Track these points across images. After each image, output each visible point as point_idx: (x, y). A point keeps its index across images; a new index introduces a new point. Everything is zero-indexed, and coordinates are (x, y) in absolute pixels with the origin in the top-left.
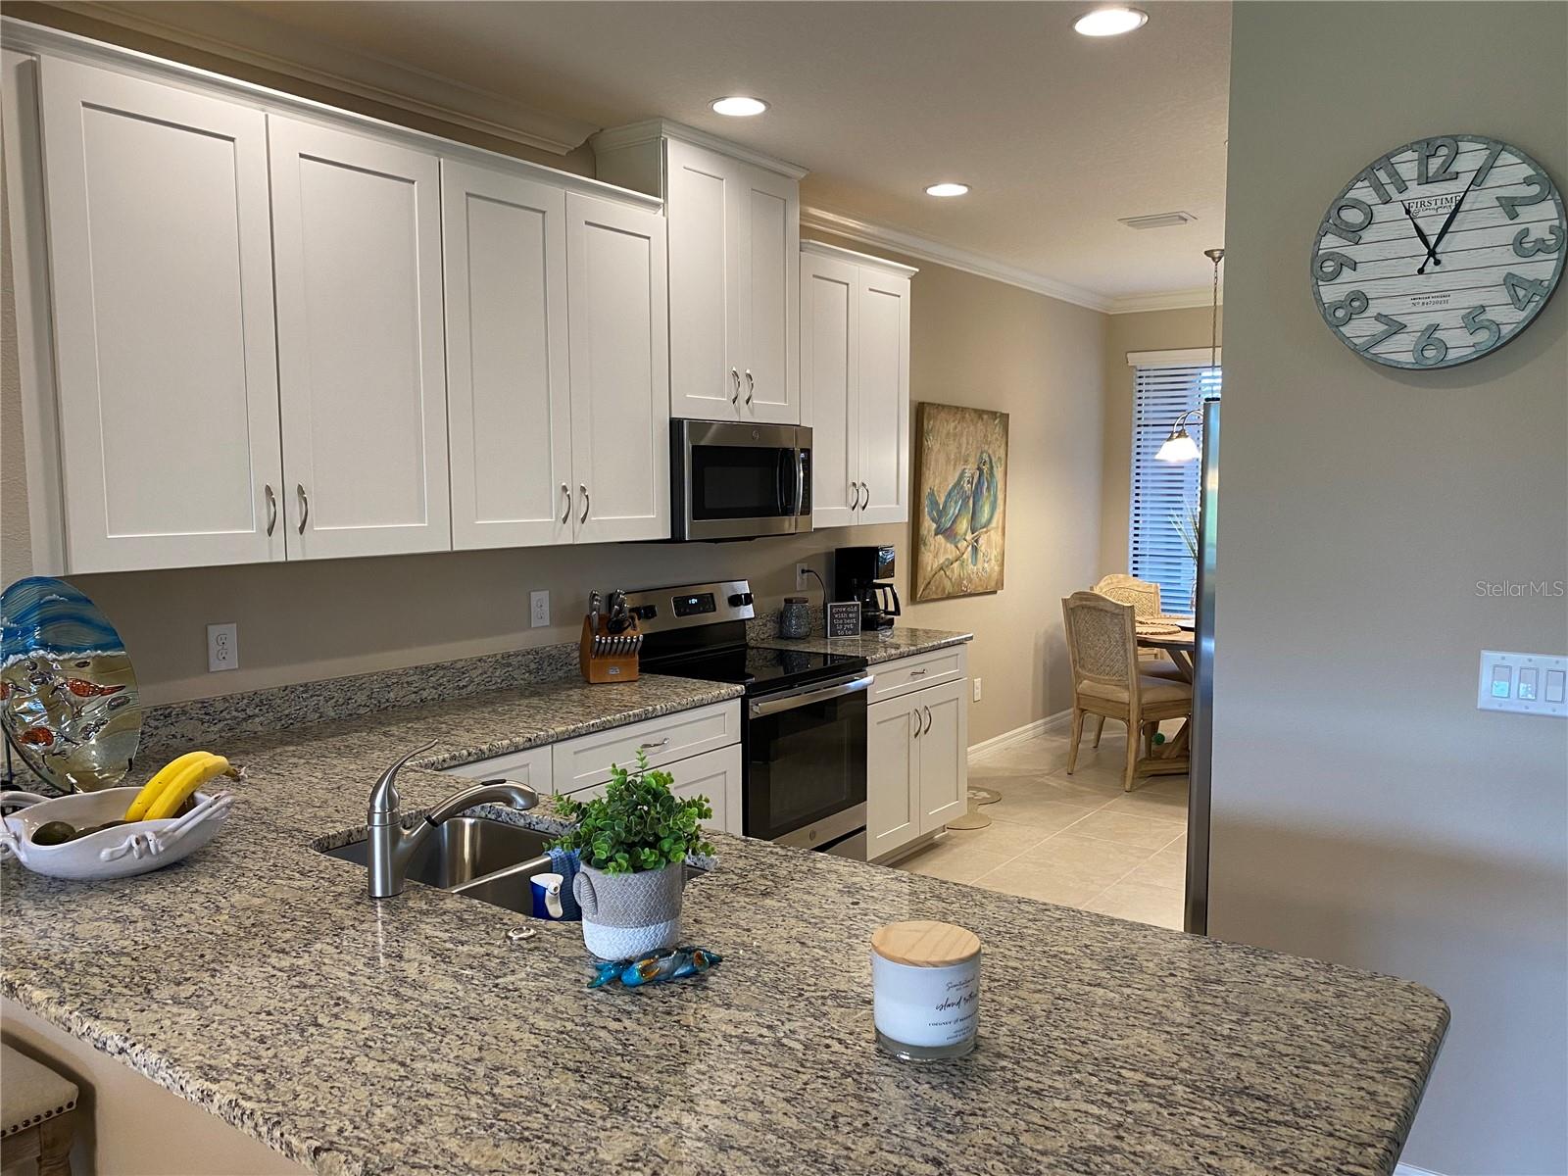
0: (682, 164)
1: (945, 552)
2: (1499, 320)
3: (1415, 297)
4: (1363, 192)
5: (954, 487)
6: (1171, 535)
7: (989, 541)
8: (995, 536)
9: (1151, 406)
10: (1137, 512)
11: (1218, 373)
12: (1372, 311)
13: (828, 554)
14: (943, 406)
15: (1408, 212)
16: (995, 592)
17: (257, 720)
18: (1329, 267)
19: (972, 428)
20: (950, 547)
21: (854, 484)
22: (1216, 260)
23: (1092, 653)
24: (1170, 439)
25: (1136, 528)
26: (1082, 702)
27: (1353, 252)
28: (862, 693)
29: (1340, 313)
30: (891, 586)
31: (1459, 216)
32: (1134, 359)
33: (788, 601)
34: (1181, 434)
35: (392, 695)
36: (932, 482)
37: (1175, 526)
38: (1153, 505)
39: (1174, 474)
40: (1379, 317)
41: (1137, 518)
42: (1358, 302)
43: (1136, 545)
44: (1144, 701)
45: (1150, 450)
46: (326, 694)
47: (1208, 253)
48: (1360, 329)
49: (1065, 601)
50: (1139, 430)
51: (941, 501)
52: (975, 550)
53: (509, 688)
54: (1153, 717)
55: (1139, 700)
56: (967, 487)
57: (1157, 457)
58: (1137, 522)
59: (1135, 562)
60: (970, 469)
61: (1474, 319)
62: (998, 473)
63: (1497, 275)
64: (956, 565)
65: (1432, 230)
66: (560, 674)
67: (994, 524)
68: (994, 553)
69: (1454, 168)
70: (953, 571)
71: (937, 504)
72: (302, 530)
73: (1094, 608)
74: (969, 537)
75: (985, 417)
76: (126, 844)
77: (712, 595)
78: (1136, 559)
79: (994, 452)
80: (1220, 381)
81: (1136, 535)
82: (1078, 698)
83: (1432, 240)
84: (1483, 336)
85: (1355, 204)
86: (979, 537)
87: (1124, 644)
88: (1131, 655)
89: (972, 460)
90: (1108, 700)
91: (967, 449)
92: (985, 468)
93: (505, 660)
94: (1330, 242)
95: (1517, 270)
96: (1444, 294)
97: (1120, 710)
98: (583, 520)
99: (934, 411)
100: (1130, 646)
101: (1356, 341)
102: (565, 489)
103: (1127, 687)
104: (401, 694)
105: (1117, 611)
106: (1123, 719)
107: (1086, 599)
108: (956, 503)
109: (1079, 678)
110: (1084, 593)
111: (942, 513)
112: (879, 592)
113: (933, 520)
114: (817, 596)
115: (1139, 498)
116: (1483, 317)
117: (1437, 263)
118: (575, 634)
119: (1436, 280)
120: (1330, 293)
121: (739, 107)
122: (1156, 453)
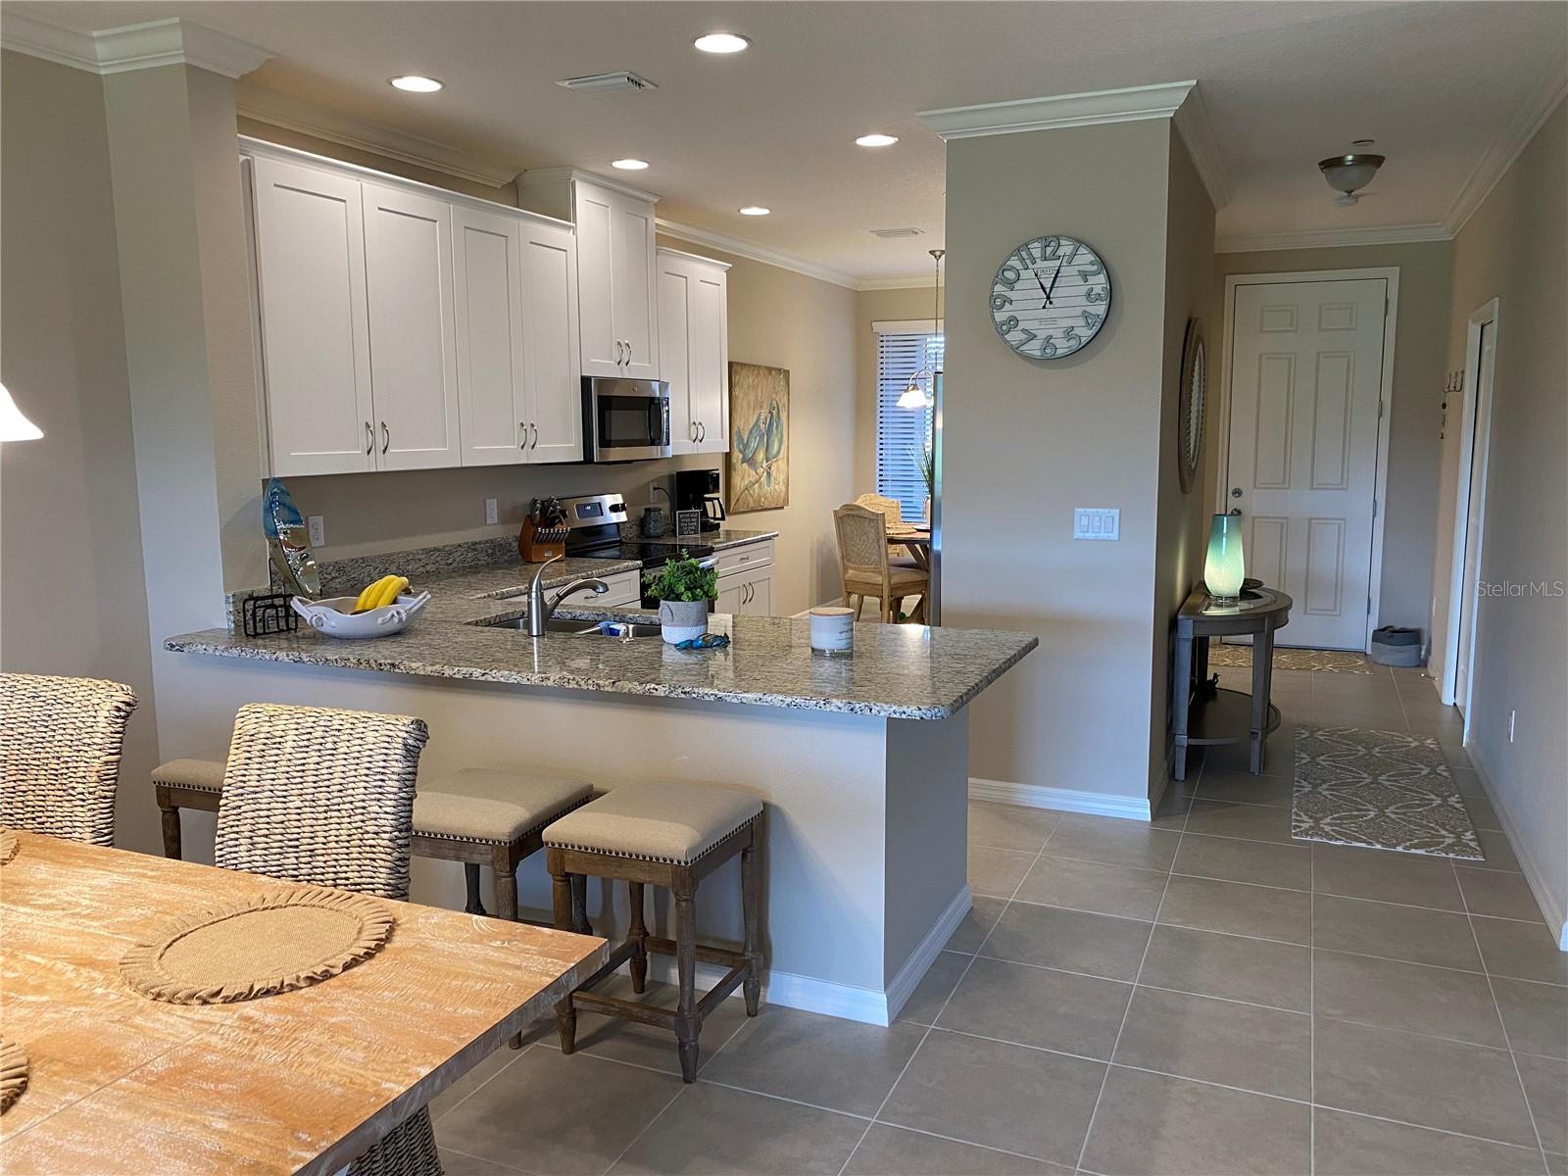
0: (586, 198)
1: (749, 475)
2: (1080, 334)
3: (1041, 320)
4: (1015, 262)
5: (754, 426)
6: (907, 463)
7: (778, 468)
8: (782, 465)
9: (891, 366)
10: (881, 447)
11: (942, 339)
12: (1019, 328)
13: (671, 476)
14: (745, 365)
15: (1036, 275)
16: (782, 508)
17: (337, 580)
18: (999, 302)
19: (765, 381)
20: (753, 473)
21: (694, 423)
22: (938, 258)
23: (856, 550)
24: (906, 391)
25: (881, 460)
26: (849, 587)
27: (1010, 294)
28: (711, 569)
29: (1004, 328)
30: (718, 499)
31: (1058, 279)
32: (878, 327)
33: (648, 510)
34: (915, 387)
35: (410, 567)
36: (738, 422)
37: (909, 452)
38: (894, 441)
39: (908, 418)
40: (1023, 330)
41: (881, 452)
42: (1013, 322)
43: (881, 473)
44: (892, 581)
45: (891, 399)
46: (374, 565)
47: (932, 252)
48: (1015, 337)
49: (835, 512)
50: (882, 382)
51: (745, 437)
52: (769, 474)
53: (476, 566)
54: (899, 593)
55: (889, 581)
56: (762, 426)
57: (898, 404)
58: (881, 454)
59: (881, 486)
60: (764, 413)
61: (1069, 333)
62: (783, 416)
63: (1078, 311)
64: (756, 486)
65: (1048, 285)
66: (506, 557)
67: (781, 456)
68: (782, 477)
69: (1058, 253)
70: (754, 491)
71: (743, 440)
72: (384, 452)
73: (858, 516)
74: (765, 465)
75: (773, 372)
76: (390, 615)
77: (600, 504)
78: (881, 483)
79: (780, 399)
80: (943, 345)
81: (881, 470)
82: (846, 585)
83: (1048, 291)
84: (1073, 342)
85: (1011, 268)
86: (771, 464)
87: (878, 541)
88: (883, 549)
89: (765, 405)
90: (868, 584)
91: (762, 397)
92: (775, 412)
93: (473, 546)
94: (999, 288)
95: (1088, 309)
96: (1054, 319)
97: (874, 589)
98: (533, 447)
99: (739, 368)
100: (883, 542)
101: (1013, 343)
102: (522, 425)
103: (880, 573)
104: (416, 566)
105: (873, 517)
106: (878, 596)
107: (852, 510)
108: (755, 438)
109: (846, 569)
110: (850, 505)
111: (746, 446)
112: (708, 504)
113: (741, 452)
114: (665, 508)
115: (882, 436)
116: (1073, 332)
117: (1051, 303)
118: (516, 529)
119: (1051, 312)
120: (1000, 316)
121: (631, 165)
122: (897, 401)
